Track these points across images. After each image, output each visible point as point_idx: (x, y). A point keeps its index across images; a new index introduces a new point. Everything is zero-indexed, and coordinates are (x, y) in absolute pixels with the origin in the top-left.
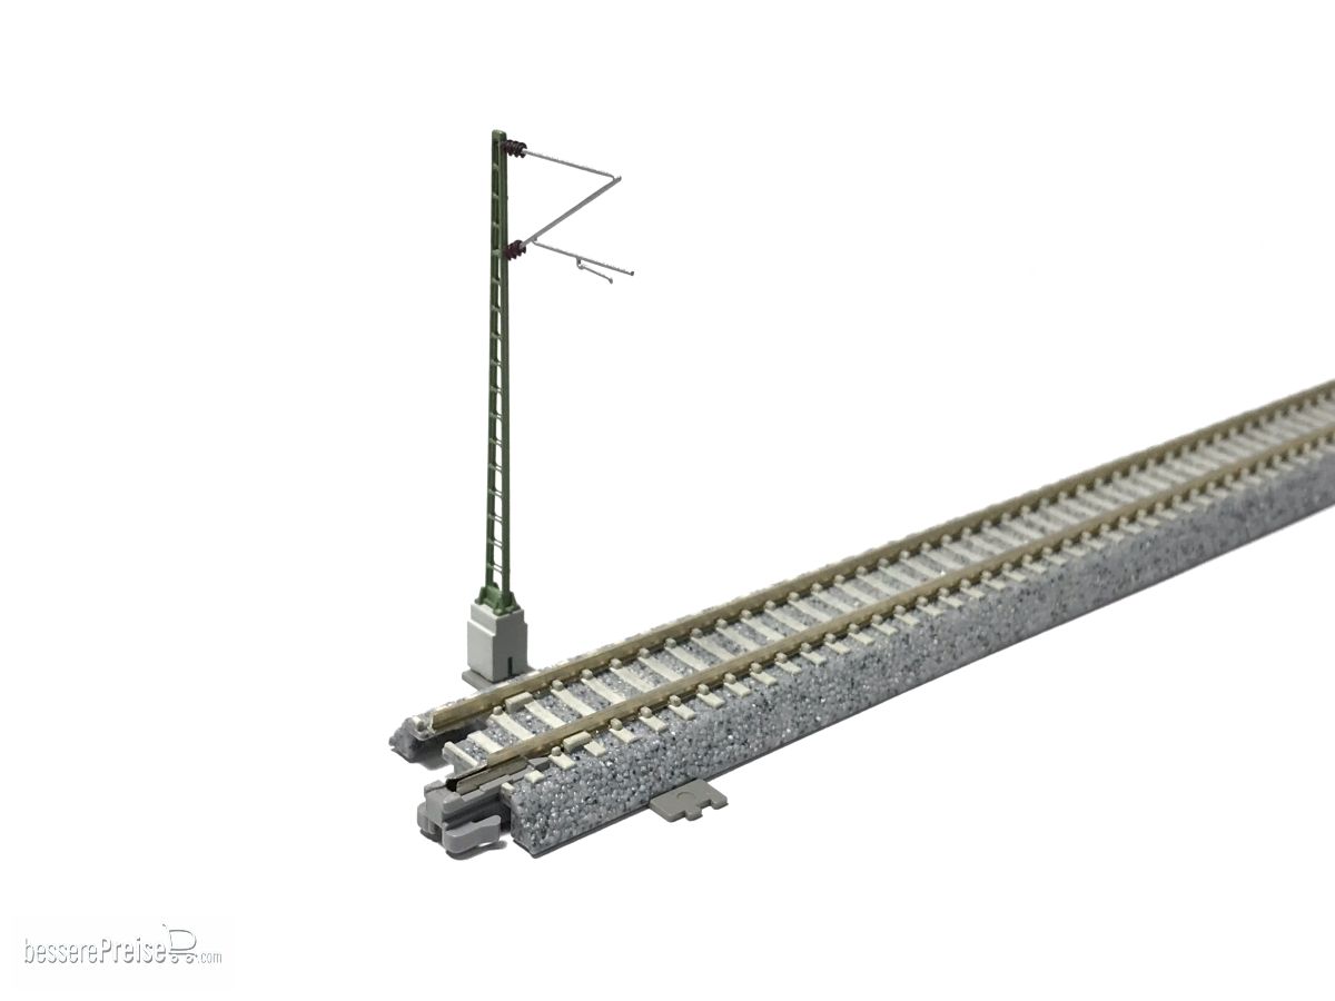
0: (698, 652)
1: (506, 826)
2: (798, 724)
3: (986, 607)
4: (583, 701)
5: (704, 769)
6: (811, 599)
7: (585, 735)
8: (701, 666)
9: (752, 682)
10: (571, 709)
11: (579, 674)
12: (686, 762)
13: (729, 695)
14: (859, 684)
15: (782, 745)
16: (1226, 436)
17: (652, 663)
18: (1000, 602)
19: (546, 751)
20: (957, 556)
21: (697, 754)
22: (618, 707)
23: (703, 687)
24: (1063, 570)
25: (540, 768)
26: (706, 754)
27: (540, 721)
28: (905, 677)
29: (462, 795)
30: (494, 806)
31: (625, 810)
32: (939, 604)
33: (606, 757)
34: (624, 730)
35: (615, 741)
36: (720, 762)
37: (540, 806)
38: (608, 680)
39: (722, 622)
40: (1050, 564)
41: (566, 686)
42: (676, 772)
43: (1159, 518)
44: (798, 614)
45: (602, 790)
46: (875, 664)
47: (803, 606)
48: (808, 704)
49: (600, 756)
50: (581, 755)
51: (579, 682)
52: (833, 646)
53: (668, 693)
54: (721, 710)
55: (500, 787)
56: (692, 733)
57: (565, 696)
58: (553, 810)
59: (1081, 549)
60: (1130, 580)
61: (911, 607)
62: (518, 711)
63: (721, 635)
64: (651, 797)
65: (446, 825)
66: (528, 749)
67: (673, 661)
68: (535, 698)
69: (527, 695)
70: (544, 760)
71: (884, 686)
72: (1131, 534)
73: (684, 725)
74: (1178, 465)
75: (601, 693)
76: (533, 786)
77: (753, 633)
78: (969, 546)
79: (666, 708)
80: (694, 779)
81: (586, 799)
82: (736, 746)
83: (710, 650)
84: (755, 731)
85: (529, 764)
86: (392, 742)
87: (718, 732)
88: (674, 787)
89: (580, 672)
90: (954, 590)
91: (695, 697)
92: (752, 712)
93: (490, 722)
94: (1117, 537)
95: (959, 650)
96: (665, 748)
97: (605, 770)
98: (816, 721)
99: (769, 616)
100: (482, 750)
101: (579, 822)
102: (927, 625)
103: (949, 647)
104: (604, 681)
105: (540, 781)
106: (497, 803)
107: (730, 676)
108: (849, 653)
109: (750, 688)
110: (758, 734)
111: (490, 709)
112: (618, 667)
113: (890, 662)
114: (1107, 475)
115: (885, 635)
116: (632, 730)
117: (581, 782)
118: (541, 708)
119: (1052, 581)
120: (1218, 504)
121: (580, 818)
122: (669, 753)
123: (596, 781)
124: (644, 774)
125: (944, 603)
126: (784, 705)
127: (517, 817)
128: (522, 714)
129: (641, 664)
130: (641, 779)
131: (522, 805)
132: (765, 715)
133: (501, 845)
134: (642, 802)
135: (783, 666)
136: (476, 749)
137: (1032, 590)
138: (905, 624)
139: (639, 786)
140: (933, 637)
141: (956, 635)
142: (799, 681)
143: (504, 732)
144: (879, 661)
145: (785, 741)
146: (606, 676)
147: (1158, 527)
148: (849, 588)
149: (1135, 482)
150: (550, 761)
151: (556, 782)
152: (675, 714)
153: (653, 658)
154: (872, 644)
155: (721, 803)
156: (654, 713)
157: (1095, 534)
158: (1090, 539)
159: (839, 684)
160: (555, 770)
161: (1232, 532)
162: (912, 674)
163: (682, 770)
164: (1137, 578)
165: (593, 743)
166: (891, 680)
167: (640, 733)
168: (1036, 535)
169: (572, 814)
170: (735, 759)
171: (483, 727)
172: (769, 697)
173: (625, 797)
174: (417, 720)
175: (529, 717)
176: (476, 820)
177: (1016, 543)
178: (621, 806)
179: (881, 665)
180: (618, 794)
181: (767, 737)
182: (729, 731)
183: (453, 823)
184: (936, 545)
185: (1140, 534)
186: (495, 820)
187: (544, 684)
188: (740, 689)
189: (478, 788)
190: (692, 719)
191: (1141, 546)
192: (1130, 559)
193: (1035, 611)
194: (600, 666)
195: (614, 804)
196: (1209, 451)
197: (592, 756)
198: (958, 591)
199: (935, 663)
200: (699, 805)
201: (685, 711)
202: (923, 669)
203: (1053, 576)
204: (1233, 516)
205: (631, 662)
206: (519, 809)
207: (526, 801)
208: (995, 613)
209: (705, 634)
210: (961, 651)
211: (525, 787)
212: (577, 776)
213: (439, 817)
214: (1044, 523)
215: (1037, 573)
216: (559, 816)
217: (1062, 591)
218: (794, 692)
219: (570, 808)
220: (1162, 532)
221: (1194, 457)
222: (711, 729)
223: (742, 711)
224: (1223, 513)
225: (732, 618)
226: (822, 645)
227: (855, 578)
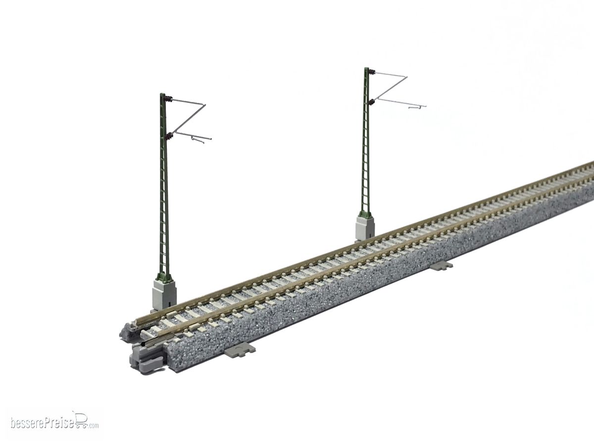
0: (245, 295)
1: (165, 362)
2: (285, 321)
3: (360, 276)
4: (198, 314)
5: (247, 338)
6: (291, 275)
7: (198, 324)
8: (245, 299)
9: (266, 305)
10: (193, 317)
11: (197, 304)
12: (239, 336)
13: (256, 309)
14: (309, 305)
15: (279, 330)
16: (455, 215)
17: (227, 300)
18: (365, 274)
19: (182, 330)
20: (349, 259)
21: (244, 332)
22: (211, 314)
23: (246, 306)
24: (390, 262)
25: (180, 337)
26: (247, 332)
27: (180, 322)
28: (328, 303)
29: (148, 348)
30: (161, 353)
31: (214, 354)
32: (341, 275)
33: (206, 332)
34: (214, 322)
35: (210, 327)
36: (253, 335)
37: (179, 351)
38: (209, 307)
39: (255, 284)
40: (385, 260)
41: (192, 309)
42: (235, 339)
43: (428, 243)
44: (286, 281)
45: (205, 346)
46: (316, 297)
47: (287, 278)
48: (289, 313)
49: (204, 332)
50: (197, 332)
51: (196, 307)
52: (298, 291)
53: (232, 308)
54: (253, 315)
55: (163, 345)
56: (241, 324)
57: (191, 312)
58: (184, 353)
59: (398, 254)
60: (418, 266)
61: (330, 277)
62: (171, 318)
63: (254, 289)
64: (225, 349)
65: (141, 360)
66: (174, 330)
67: (235, 298)
68: (179, 314)
69: (175, 312)
70: (181, 334)
71: (319, 306)
72: (417, 249)
73: (238, 321)
74: (436, 225)
75: (204, 310)
76: (177, 343)
77: (267, 288)
78: (354, 255)
79: (231, 314)
80: (243, 342)
81: (198, 349)
82: (259, 329)
83: (249, 294)
84: (267, 323)
85: (175, 335)
87: (252, 323)
88: (235, 345)
90: (347, 270)
91: (243, 310)
92: (266, 315)
93: (160, 323)
94: (411, 250)
95: (349, 292)
96: (230, 329)
97: (205, 337)
98: (292, 320)
99: (274, 282)
100: (156, 332)
102: (336, 282)
103: (345, 292)
104: (207, 307)
105: (179, 342)
106: (162, 351)
107: (257, 302)
108: (305, 293)
110: (269, 324)
111: (160, 318)
112: (213, 302)
113: (322, 297)
115: (320, 286)
116: (217, 323)
117: (196, 342)
118: (181, 317)
119: (386, 266)
120: (452, 238)
121: (196, 357)
122: (232, 331)
123: (202, 342)
124: (222, 339)
125: (343, 274)
126: (279, 313)
127: (170, 356)
128: (173, 319)
129: (222, 300)
130: (221, 342)
131: (172, 351)
132: (271, 317)
133: (163, 370)
134: (221, 351)
135: (278, 298)
136: (154, 332)
137: (378, 269)
138: (327, 282)
139: (220, 344)
140: (339, 287)
141: (348, 287)
142: (285, 303)
143: (166, 326)
145: (280, 328)
146: (207, 305)
147: (428, 246)
148: (306, 271)
149: (419, 232)
150: (184, 335)
151: (186, 342)
152: (235, 317)
153: (227, 298)
154: (314, 289)
155: (253, 351)
156: (226, 316)
157: (403, 249)
158: (401, 251)
159: (301, 305)
160: (186, 338)
161: (458, 248)
162: (331, 301)
163: (238, 338)
164: (420, 266)
165: (201, 327)
166: (322, 304)
167: (220, 323)
168: (379, 250)
169: (192, 355)
170: (259, 335)
171: (158, 325)
172: (272, 309)
173: (214, 349)
174: (130, 323)
175: (176, 320)
176: (153, 358)
177: (372, 253)
178: (213, 352)
179: (318, 298)
180: (211, 347)
181: (272, 326)
182: (257, 323)
183: (144, 360)
184: (341, 255)
185: (421, 249)
186: (161, 358)
187: (182, 308)
188: (261, 307)
189: (154, 345)
190: (242, 318)
191: (421, 253)
192: (417, 258)
193: (380, 278)
194: (205, 301)
195: (210, 351)
196: (449, 220)
197: (201, 332)
198: (349, 270)
199: (340, 297)
200: (244, 351)
201: (239, 315)
202: (336, 300)
203: (386, 264)
204: (458, 242)
205: (218, 300)
206: (170, 352)
207: (174, 350)
208: (363, 278)
209: (248, 289)
210: (351, 294)
211: (173, 344)
212: (194, 340)
213: (138, 358)
214: (384, 247)
215: (380, 263)
216: (187, 356)
217: (390, 271)
218: (283, 307)
219: (191, 352)
220: (430, 248)
221: (442, 223)
222: (249, 322)
223: (262, 315)
224: (454, 241)
225: (258, 283)
226: (294, 291)
227: (308, 268)
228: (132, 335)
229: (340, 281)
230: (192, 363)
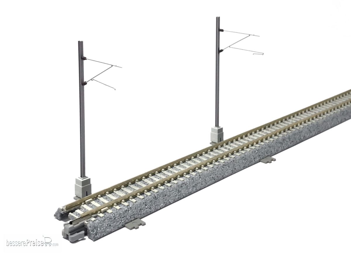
0: (137, 186)
1: (86, 234)
2: (164, 203)
3: (214, 170)
4: (106, 200)
5: (139, 216)
6: (168, 170)
7: (107, 208)
8: (137, 189)
9: (152, 192)
10: (103, 202)
11: (105, 193)
12: (134, 214)
13: (145, 196)
14: (181, 191)
15: (161, 209)
16: (278, 123)
17: (125, 189)
18: (218, 168)
19: (96, 213)
20: (206, 157)
21: (137, 212)
22: (116, 200)
23: (138, 194)
24: (234, 159)
25: (95, 217)
26: (140, 212)
27: (95, 206)
29: (74, 225)
31: (118, 228)
32: (202, 169)
34: (117, 206)
35: (115, 209)
36: (144, 214)
37: (95, 227)
38: (113, 195)
39: (144, 177)
40: (231, 157)
41: (102, 197)
42: (132, 217)
44: (164, 174)
45: (112, 222)
46: (185, 186)
47: (165, 172)
48: (167, 197)
49: (111, 213)
50: (106, 213)
51: (105, 195)
52: (173, 181)
53: (129, 196)
54: (143, 200)
55: (84, 223)
56: (136, 206)
57: (102, 199)
58: (98, 228)
59: (239, 153)
60: (252, 161)
61: (194, 171)
63: (143, 181)
64: (126, 224)
65: (70, 234)
66: (92, 212)
67: (131, 188)
68: (93, 200)
69: (91, 199)
70: (96, 215)
71: (187, 191)
72: (252, 149)
73: (134, 204)
74: (265, 131)
75: (111, 198)
76: (93, 222)
77: (152, 180)
78: (210, 154)
79: (129, 200)
80: (137, 219)
81: (108, 225)
82: (148, 209)
83: (140, 185)
84: (153, 205)
85: (92, 216)
86: (55, 216)
87: (143, 205)
88: (131, 221)
89: (106, 193)
90: (205, 166)
91: (136, 197)
92: (152, 200)
93: (81, 207)
94: (248, 150)
95: (207, 181)
96: (128, 210)
97: (112, 217)
98: (169, 202)
99: (157, 175)
100: (79, 214)
101: (106, 231)
102: (198, 175)
103: (204, 181)
104: (112, 195)
105: (95, 220)
106: (83, 227)
107: (146, 191)
108: (178, 183)
109: (151, 193)
110: (154, 206)
111: (81, 204)
112: (116, 191)
113: (189, 185)
114: (246, 134)
115: (187, 178)
116: (120, 206)
117: (106, 220)
118: (95, 202)
119: (231, 162)
120: (275, 140)
121: (106, 230)
122: (130, 212)
123: (110, 220)
124: (123, 217)
125: (203, 169)
126: (160, 198)
127: (89, 230)
128: (90, 204)
129: (122, 190)
130: (122, 219)
131: (90, 227)
132: (155, 200)
133: (85, 239)
134: (123, 225)
135: (160, 187)
136: (77, 214)
137: (226, 164)
138: (192, 175)
139: (122, 221)
140: (200, 178)
141: (206, 177)
142: (164, 191)
143: (85, 209)
144: (186, 185)
145: (161, 208)
146: (112, 193)
147: (259, 147)
148: (178, 167)
149: (254, 136)
150: (98, 215)
151: (99, 220)
152: (131, 201)
153: (125, 188)
154: (184, 180)
156: (125, 202)
157: (243, 149)
158: (241, 151)
159: (175, 191)
160: (99, 218)
161: (279, 147)
162: (195, 188)
163: (133, 216)
164: (254, 160)
165: (109, 210)
166: (189, 190)
167: (122, 207)
168: (226, 150)
169: (104, 229)
170: (148, 213)
171: (79, 209)
172: (156, 196)
173: (118, 224)
174: (61, 208)
175: (92, 205)
176: (78, 232)
177: (221, 153)
178: (117, 227)
180: (116, 223)
181: (156, 206)
182: (146, 205)
183: (72, 233)
184: (201, 155)
185: (255, 149)
186: (83, 232)
187: (96, 196)
188: (149, 194)
189: (78, 223)
190: (136, 202)
191: (255, 152)
192: (252, 155)
193: (227, 170)
194: (111, 191)
195: (115, 226)
196: (273, 127)
197: (109, 213)
198: (207, 166)
199: (201, 185)
200: (138, 225)
201: (134, 200)
202: (198, 187)
203: (232, 161)
204: (279, 143)
205: (119, 189)
206: (89, 228)
207: (91, 226)
208: (216, 171)
209: (139, 181)
210: (208, 182)
211: (91, 222)
212: (105, 219)
213: (68, 232)
214: (229, 147)
215: (227, 160)
216: (100, 230)
217: (234, 165)
218: (163, 194)
219: (103, 227)
220: (260, 148)
221: (269, 129)
222: (141, 205)
223: (149, 200)
224: (276, 142)
225: (146, 176)
226: (170, 181)
227: (179, 164)
228: (63, 215)
229: (201, 174)
230: (104, 234)
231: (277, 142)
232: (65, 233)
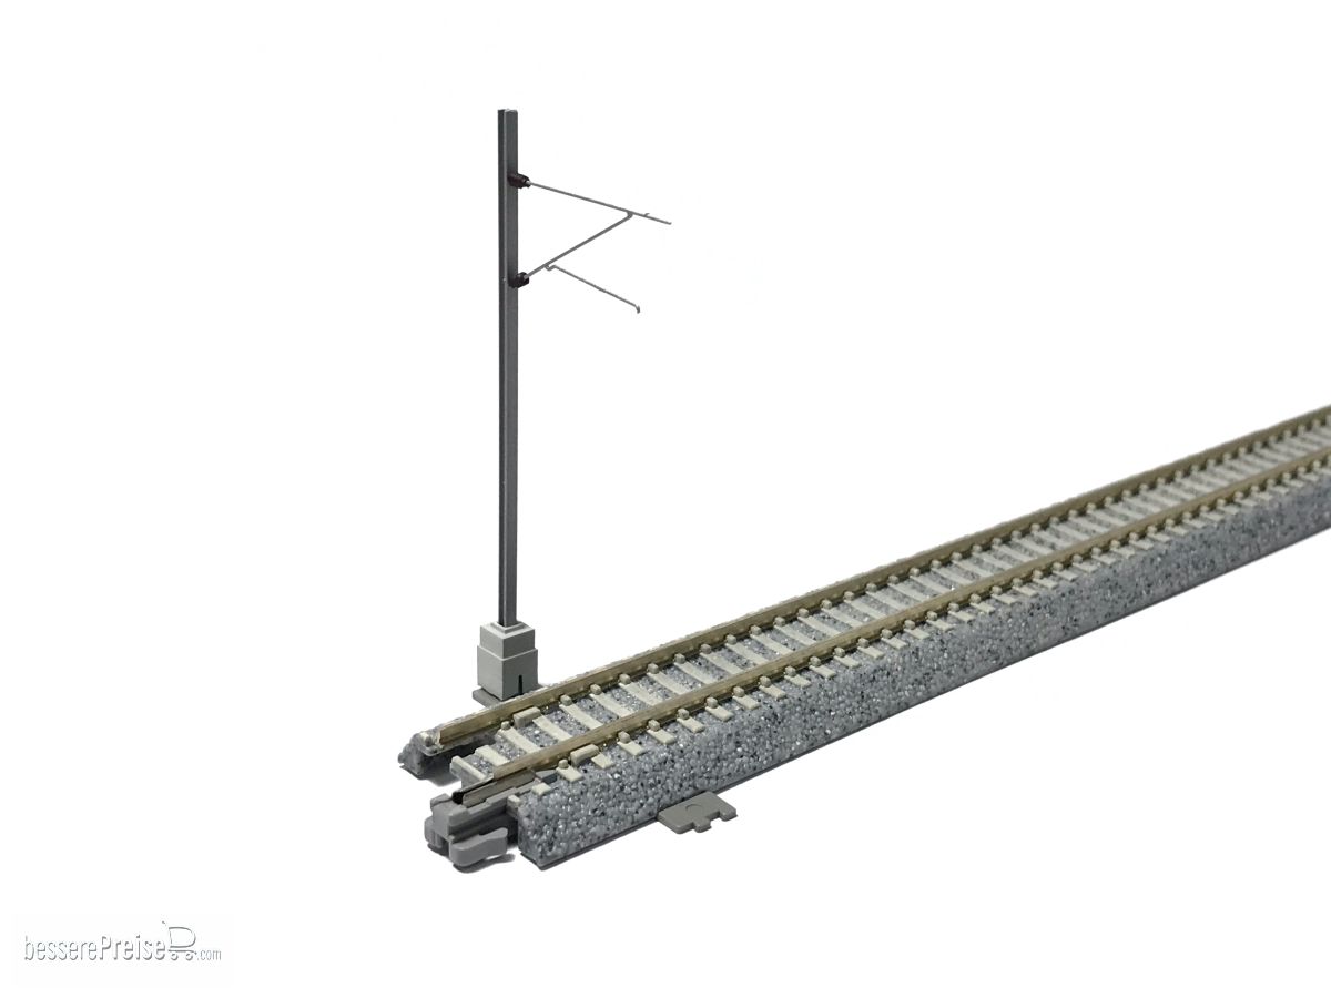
0: (707, 668)
1: (513, 840)
2: (807, 736)
3: (997, 621)
4: (591, 715)
5: (713, 781)
6: (821, 615)
7: (592, 747)
8: (709, 680)
9: (761, 695)
10: (579, 724)
12: (694, 776)
13: (737, 708)
15: (792, 758)
16: (1235, 456)
17: (662, 679)
18: (1010, 616)
19: (553, 763)
20: (967, 573)
21: (706, 767)
22: (626, 719)
23: (711, 700)
24: (1074, 585)
25: (547, 781)
26: (715, 766)
27: (548, 735)
28: (915, 690)
29: (468, 807)
30: (500, 819)
31: (633, 823)
32: (949, 618)
33: (613, 770)
34: (632, 743)
35: (623, 754)
36: (729, 775)
37: (547, 818)
38: (617, 696)
39: (731, 638)
40: (1061, 578)
41: (575, 702)
42: (685, 784)
43: (1169, 534)
44: (808, 630)
45: (610, 802)
46: (885, 678)
47: (812, 621)
48: (817, 717)
49: (607, 769)
50: (589, 767)
51: (587, 697)
52: (841, 659)
53: (677, 706)
54: (729, 723)
55: (506, 800)
56: (700, 745)
57: (574, 711)
58: (560, 822)
59: (1092, 564)
60: (1141, 594)
61: (921, 622)
62: (527, 726)
63: (730, 651)
64: (660, 810)
65: (452, 838)
66: (535, 762)
67: (682, 676)
68: (544, 714)
69: (535, 710)
70: (551, 772)
71: (894, 699)
72: (1142, 549)
73: (693, 738)
74: (1188, 483)
75: (609, 707)
76: (540, 799)
77: (762, 648)
78: (979, 562)
79: (674, 721)
80: (703, 791)
81: (594, 811)
82: (745, 759)
83: (719, 665)
84: (764, 744)
85: (536, 776)
86: (401, 759)
87: (727, 744)
88: (683, 800)
89: (589, 688)
90: (964, 604)
91: (703, 710)
92: (761, 725)
93: (498, 737)
94: (1127, 552)
95: (969, 663)
96: (673, 761)
97: (612, 782)
98: (826, 734)
99: (778, 632)
100: (489, 764)
101: (587, 834)
102: (936, 639)
103: (959, 661)
104: (613, 696)
105: (546, 794)
106: (504, 816)
107: (738, 690)
108: (860, 666)
109: (759, 701)
110: (768, 747)
111: (497, 725)
112: (627, 683)
113: (900, 676)
114: (1117, 493)
115: (894, 648)
116: (640, 743)
117: (588, 794)
118: (548, 721)
119: (1063, 595)
120: (1228, 519)
121: (588, 830)
122: (677, 766)
123: (604, 794)
124: (652, 786)
125: (954, 617)
126: (793, 718)
127: (523, 828)
128: (530, 729)
129: (649, 678)
130: (649, 791)
131: (529, 817)
132: (774, 728)
133: (510, 858)
134: (650, 814)
135: (792, 679)
136: (483, 763)
137: (1042, 603)
138: (915, 638)
139: (647, 798)
140: (943, 650)
141: (967, 649)
142: (808, 694)
143: (512, 746)
144: (888, 674)
145: (794, 753)
146: (614, 691)
147: (1169, 543)
148: (858, 605)
149: (1145, 500)
150: (558, 774)
151: (563, 794)
152: (683, 727)
153: (661, 673)
154: (881, 657)
155: (730, 814)
156: (662, 727)
157: (1106, 550)
158: (1100, 555)
159: (848, 696)
160: (562, 783)
161: (1243, 547)
162: (922, 687)
163: (691, 782)
164: (1148, 592)
165: (601, 755)
166: (900, 694)
167: (648, 746)
168: (1045, 551)
169: (579, 826)
170: (744, 772)
171: (491, 742)
172: (778, 710)
173: (633, 809)
174: (425, 736)
175: (537, 732)
176: (482, 833)
177: (1026, 559)
178: (629, 819)
179: (890, 678)
180: (626, 807)
181: (777, 750)
182: (738, 744)
183: (461, 836)
184: (946, 563)
185: (1151, 549)
186: (502, 833)
187: (553, 700)
188: (749, 702)
189: (485, 800)
190: (700, 731)
191: (1152, 560)
192: (1140, 573)
193: (1046, 625)
194: (608, 681)
195: (622, 816)
196: (1219, 470)
197: (600, 768)
198: (968, 605)
199: (946, 677)
200: (708, 817)
201: (694, 724)
202: (935, 684)
203: (1064, 591)
204: (1244, 532)
205: (640, 678)
206: (526, 821)
207: (534, 814)
208: (1005, 627)
209: (714, 650)
210: (973, 667)
211: (532, 800)
212: (584, 788)
213: (446, 832)
214: (1053, 539)
215: (1047, 588)
216: (566, 828)
217: (1073, 606)
218: (803, 705)
219: (577, 820)
220: (1172, 548)
221: (1203, 475)
222: (720, 741)
223: (750, 724)
224: (1233, 529)
225: (741, 634)
226: (831, 659)
227: (864, 594)
229: (947, 637)
230: (578, 845)
231: (1236, 526)
232: (437, 832)
